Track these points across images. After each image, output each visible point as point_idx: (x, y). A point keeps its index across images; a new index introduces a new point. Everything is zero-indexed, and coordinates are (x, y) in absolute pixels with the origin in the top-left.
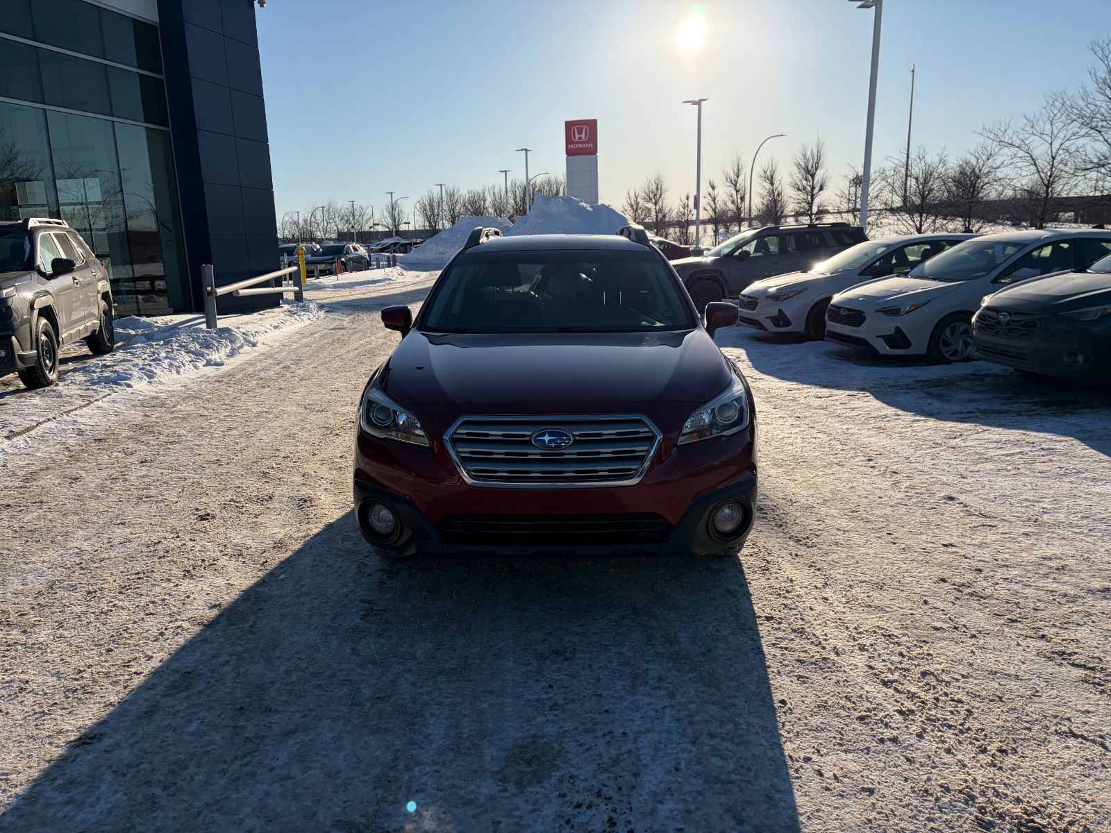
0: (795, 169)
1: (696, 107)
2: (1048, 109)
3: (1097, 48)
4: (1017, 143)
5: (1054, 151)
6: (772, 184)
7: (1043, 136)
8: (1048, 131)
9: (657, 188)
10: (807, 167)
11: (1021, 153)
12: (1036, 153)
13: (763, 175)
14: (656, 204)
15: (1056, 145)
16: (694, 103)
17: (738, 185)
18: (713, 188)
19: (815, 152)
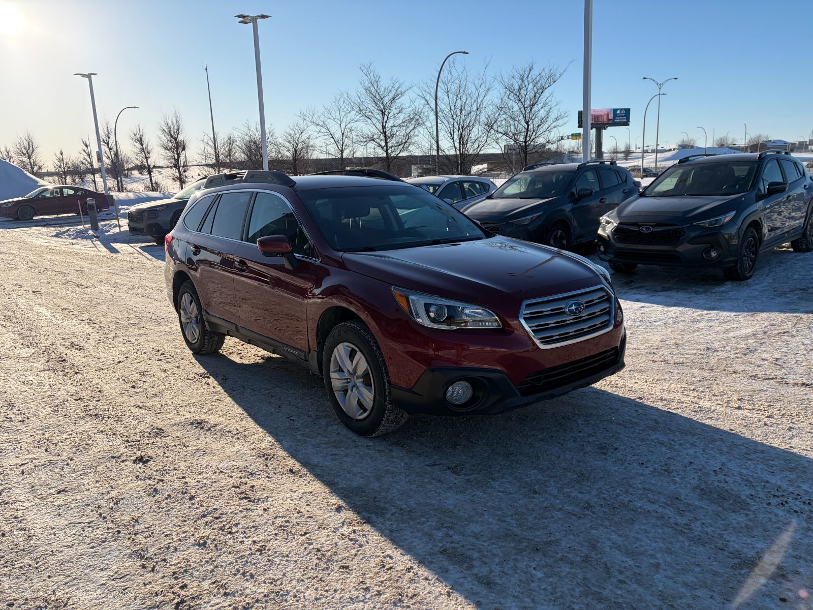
0: (161, 134)
1: (87, 79)
2: (336, 102)
3: (363, 68)
4: (321, 123)
5: (343, 130)
6: (142, 144)
7: (336, 120)
8: (338, 117)
9: (29, 145)
10: (170, 132)
11: (323, 130)
12: (332, 130)
13: (133, 137)
14: (29, 158)
15: (343, 125)
16: (84, 76)
17: (110, 145)
18: (87, 146)
19: (175, 122)
